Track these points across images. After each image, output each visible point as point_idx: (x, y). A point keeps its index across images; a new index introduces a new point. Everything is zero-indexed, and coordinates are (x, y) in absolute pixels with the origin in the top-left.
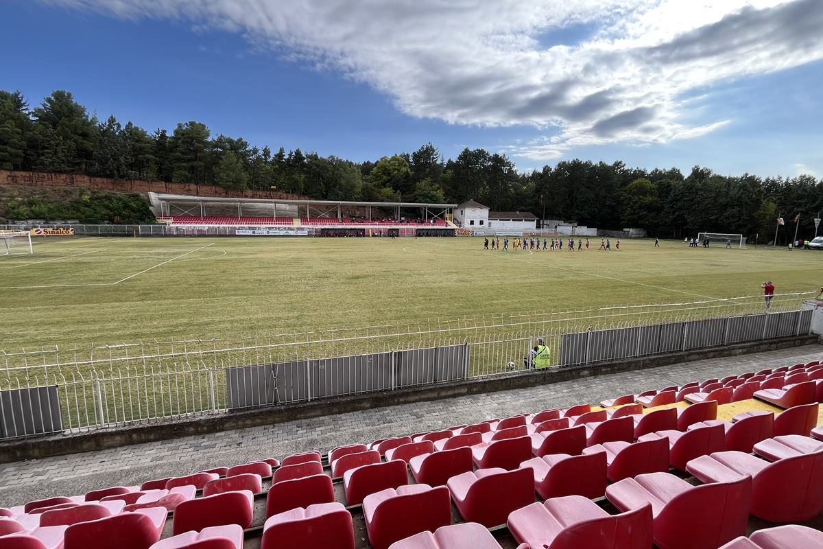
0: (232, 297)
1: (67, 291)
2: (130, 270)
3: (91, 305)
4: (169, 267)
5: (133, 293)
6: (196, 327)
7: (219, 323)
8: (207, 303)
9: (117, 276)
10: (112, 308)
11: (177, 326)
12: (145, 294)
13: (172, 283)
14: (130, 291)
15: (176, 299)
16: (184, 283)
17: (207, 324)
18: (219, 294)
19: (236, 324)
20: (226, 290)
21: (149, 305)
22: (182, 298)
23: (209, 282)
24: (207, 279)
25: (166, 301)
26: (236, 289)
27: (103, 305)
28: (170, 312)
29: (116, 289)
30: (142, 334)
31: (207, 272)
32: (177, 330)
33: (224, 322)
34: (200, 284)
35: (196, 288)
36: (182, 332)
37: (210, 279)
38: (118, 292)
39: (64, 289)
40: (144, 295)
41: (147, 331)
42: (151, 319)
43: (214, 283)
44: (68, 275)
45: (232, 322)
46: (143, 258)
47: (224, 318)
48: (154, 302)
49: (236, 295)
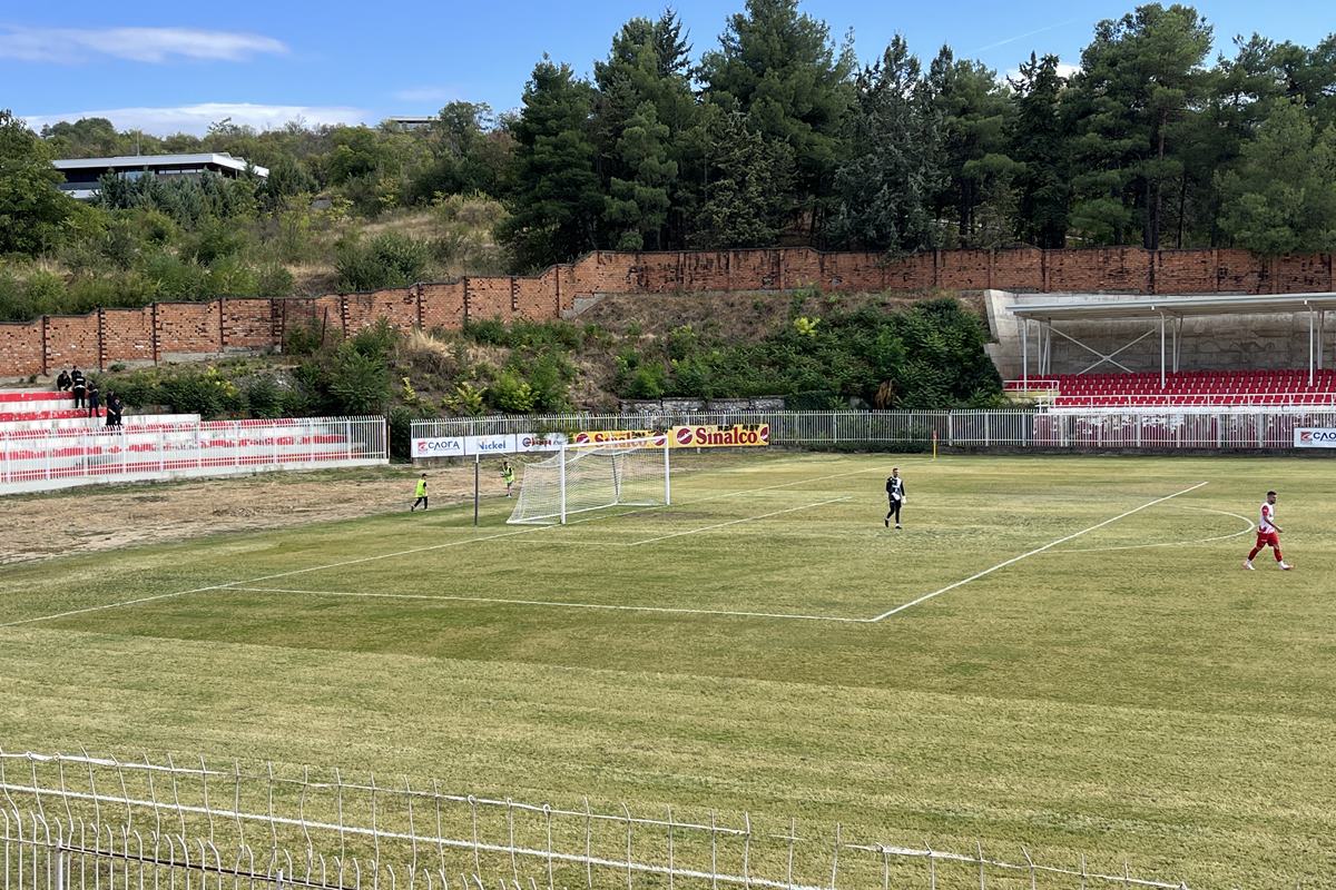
0: (1281, 718)
1: (750, 633)
2: (919, 574)
3: (811, 688)
4: (1042, 572)
5: (929, 660)
6: (1141, 825)
7: (1233, 822)
8: (1183, 730)
9: (883, 592)
10: (869, 705)
11: (1072, 807)
12: (964, 668)
13: (1054, 637)
14: (921, 650)
15: (1069, 699)
16: (1095, 637)
17: (1182, 821)
18: (1229, 700)
19: (1299, 842)
20: (1256, 685)
21: (980, 712)
22: (1090, 698)
23: (1189, 645)
24: (1180, 631)
25: (1033, 704)
26: (1300, 688)
27: (845, 692)
28: (1047, 749)
29: (879, 640)
30: (959, 821)
31: (1182, 603)
32: (1076, 824)
33: (1249, 821)
34: (1154, 648)
35: (1140, 666)
36: (1094, 837)
37: (1193, 633)
38: (885, 652)
39: (743, 624)
40: (963, 672)
41: (972, 808)
42: (988, 766)
43: (1205, 651)
44: (754, 578)
45: (1284, 828)
46: (957, 534)
47: (1250, 807)
48: (995, 703)
49: (1296, 711)
